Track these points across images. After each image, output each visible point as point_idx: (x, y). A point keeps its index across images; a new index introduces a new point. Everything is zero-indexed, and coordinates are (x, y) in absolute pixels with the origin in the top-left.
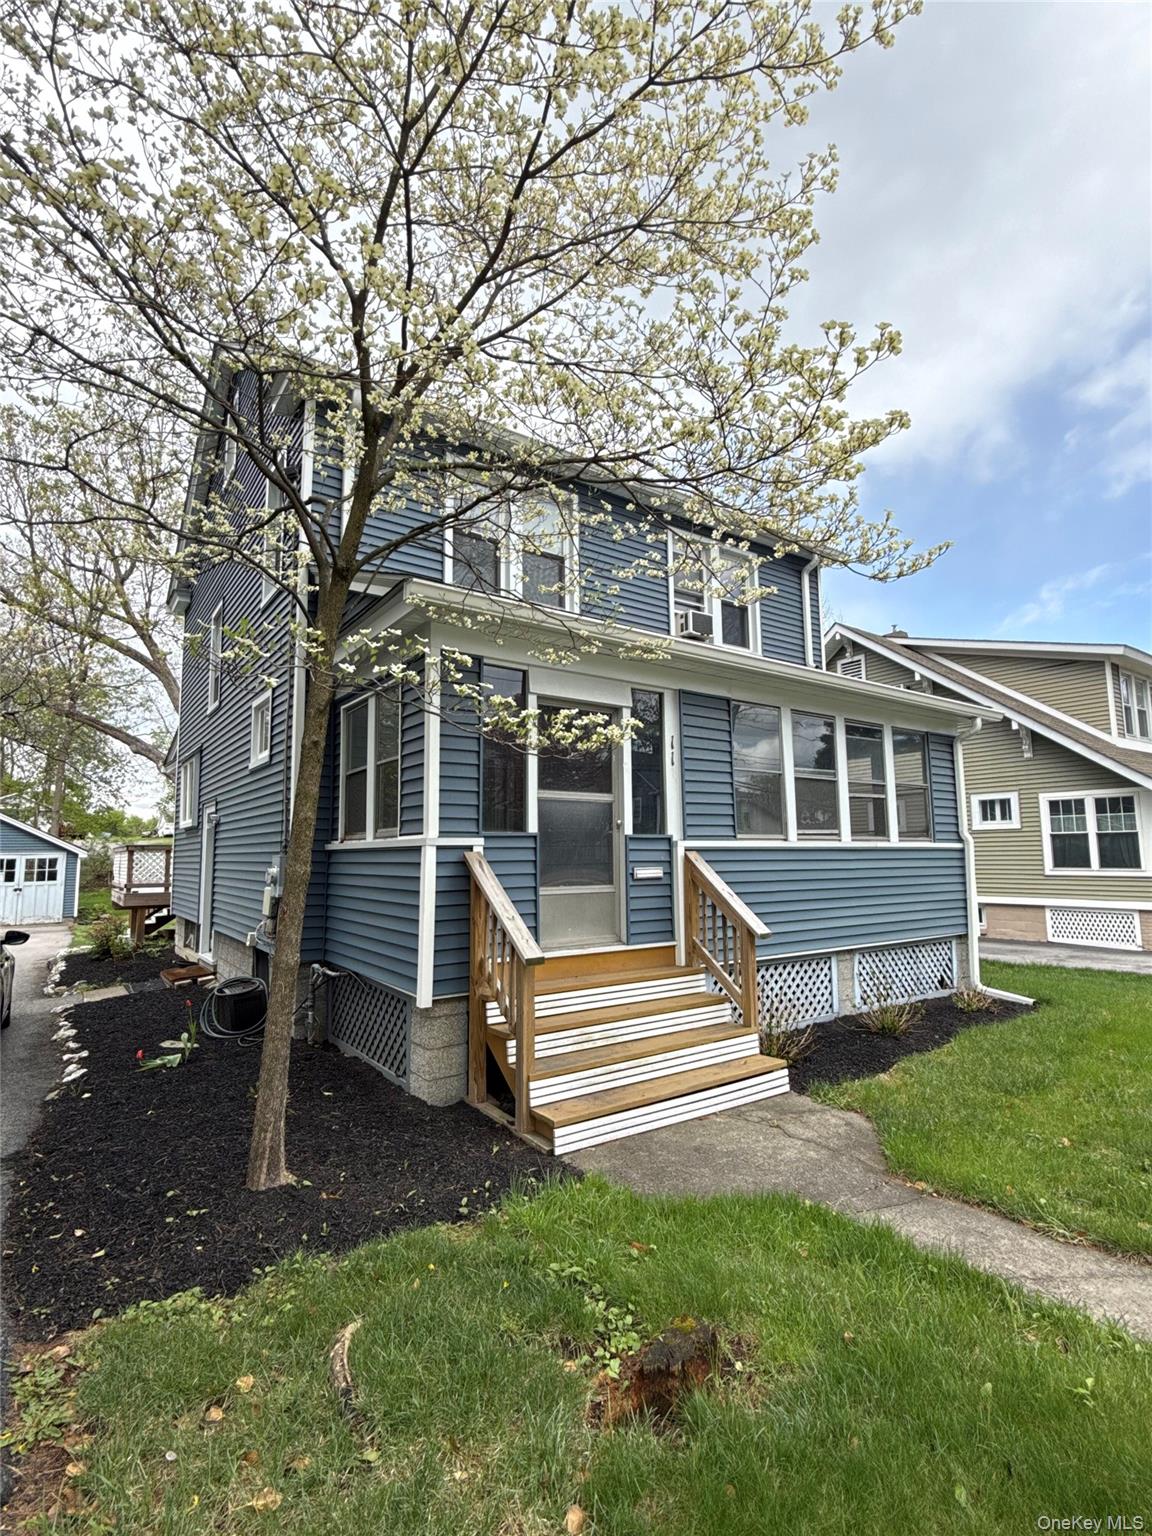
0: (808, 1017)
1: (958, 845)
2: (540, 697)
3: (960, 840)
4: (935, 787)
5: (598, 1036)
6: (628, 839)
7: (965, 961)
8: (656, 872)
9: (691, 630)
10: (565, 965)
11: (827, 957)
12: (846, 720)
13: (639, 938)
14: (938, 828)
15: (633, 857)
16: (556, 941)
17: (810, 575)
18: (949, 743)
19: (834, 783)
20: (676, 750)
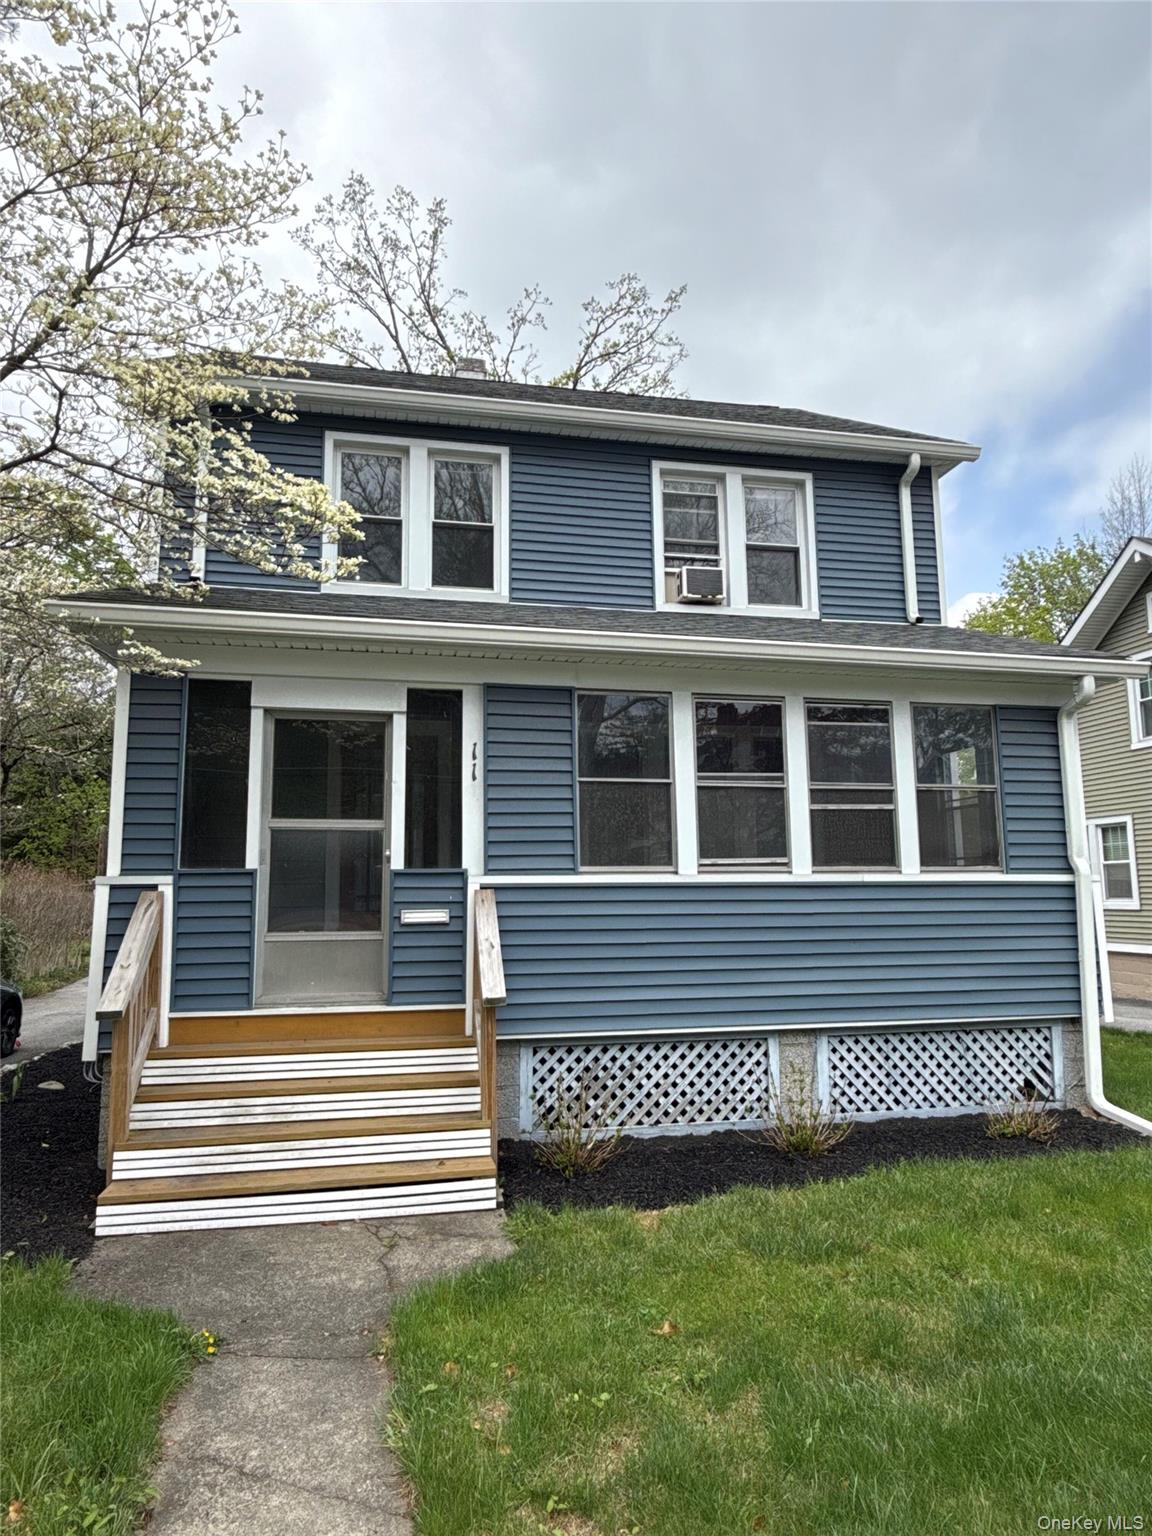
0: (718, 1119)
1: (1064, 878)
2: (267, 711)
3: (1070, 870)
4: (1008, 788)
5: (260, 1110)
6: (397, 874)
7: (1077, 1060)
8: (440, 916)
9: (685, 593)
10: (290, 1025)
11: (760, 1038)
12: (807, 700)
13: (407, 998)
14: (1013, 852)
15: (400, 897)
16: (290, 996)
17: (913, 486)
18: (1048, 719)
19: (780, 794)
20: (480, 761)
